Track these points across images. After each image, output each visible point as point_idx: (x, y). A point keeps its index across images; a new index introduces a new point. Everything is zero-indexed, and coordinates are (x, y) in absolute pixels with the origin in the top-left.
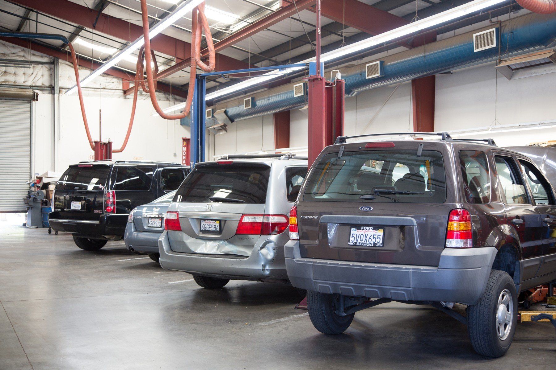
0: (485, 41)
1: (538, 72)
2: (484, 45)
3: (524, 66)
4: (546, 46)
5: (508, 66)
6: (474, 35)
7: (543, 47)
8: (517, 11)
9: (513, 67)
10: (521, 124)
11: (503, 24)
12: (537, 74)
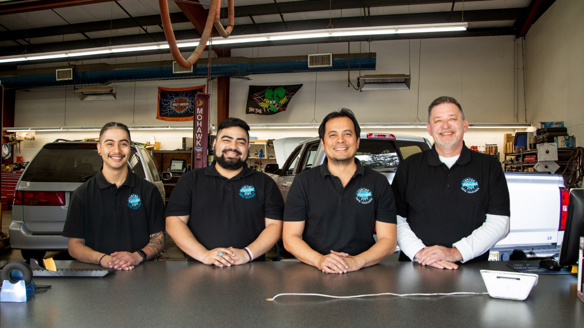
0: (65, 75)
1: (100, 98)
2: (63, 77)
3: (92, 93)
4: (103, 84)
5: (82, 92)
6: (57, 70)
7: (101, 84)
8: (77, 61)
9: (85, 93)
10: (83, 127)
11: (77, 67)
12: (100, 99)
